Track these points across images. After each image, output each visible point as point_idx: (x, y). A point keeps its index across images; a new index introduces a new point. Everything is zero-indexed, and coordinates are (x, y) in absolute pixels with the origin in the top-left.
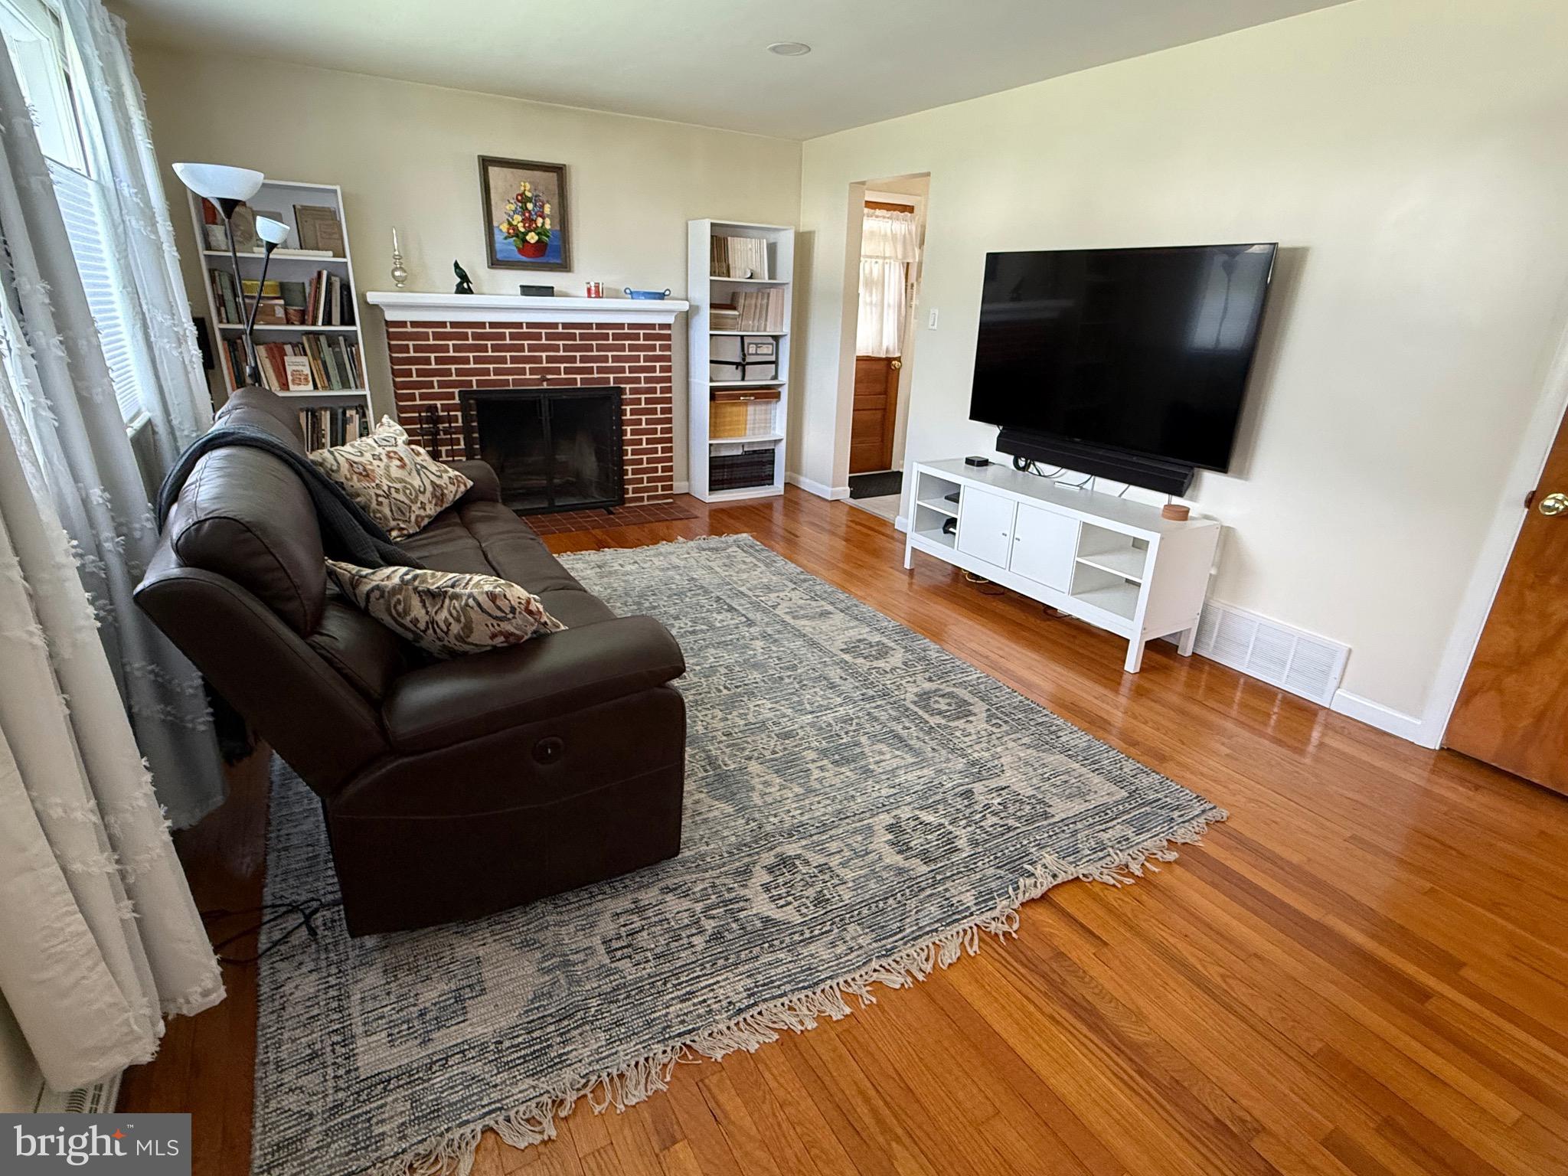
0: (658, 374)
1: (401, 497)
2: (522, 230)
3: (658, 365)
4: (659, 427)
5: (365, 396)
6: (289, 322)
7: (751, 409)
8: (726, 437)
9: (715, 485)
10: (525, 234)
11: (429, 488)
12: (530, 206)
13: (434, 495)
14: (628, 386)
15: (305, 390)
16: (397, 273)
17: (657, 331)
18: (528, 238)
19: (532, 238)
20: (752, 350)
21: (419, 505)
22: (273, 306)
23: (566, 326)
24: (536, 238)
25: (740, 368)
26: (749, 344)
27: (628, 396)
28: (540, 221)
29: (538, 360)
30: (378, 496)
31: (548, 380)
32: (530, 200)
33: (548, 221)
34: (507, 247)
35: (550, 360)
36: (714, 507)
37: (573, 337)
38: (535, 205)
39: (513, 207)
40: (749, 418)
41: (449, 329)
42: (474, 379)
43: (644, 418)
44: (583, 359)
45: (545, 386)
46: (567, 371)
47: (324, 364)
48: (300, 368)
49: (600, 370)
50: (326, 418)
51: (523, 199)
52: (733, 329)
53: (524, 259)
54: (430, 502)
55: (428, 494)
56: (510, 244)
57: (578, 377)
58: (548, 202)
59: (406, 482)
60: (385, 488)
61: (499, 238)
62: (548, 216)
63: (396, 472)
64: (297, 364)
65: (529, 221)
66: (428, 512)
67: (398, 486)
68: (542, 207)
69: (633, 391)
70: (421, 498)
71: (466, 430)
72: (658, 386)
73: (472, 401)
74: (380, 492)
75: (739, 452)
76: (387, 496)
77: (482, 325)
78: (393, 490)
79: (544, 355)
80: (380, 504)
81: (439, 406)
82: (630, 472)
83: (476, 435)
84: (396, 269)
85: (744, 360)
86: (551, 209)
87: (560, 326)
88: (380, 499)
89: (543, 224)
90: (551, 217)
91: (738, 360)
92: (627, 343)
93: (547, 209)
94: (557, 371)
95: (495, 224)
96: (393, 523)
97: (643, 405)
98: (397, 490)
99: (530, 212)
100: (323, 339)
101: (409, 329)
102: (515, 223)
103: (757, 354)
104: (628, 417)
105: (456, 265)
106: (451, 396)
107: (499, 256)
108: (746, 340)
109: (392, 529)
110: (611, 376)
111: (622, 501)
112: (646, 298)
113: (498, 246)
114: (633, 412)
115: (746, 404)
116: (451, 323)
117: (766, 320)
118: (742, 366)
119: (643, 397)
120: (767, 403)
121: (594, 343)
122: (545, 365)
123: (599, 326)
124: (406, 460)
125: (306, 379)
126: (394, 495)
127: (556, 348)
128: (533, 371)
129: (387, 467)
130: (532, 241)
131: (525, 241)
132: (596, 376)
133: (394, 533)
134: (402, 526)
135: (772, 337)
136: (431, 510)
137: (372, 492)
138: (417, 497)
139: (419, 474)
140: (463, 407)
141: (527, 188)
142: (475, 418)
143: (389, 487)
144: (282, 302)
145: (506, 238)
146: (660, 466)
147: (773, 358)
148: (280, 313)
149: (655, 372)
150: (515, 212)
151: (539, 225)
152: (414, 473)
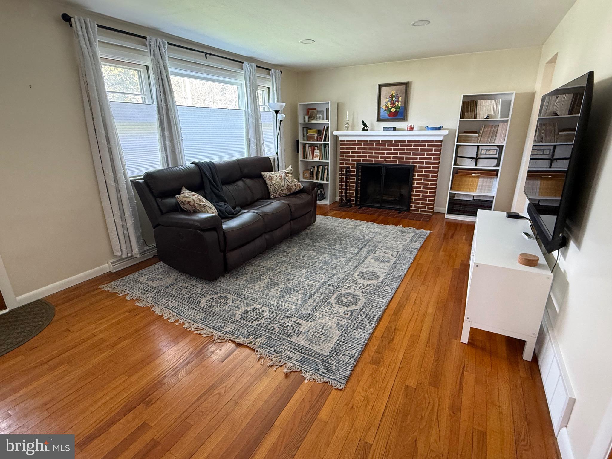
0: (432, 161)
1: (276, 187)
2: (390, 107)
3: (432, 157)
4: (429, 183)
5: (328, 162)
6: (317, 141)
7: (481, 180)
8: (463, 191)
9: (450, 211)
10: (391, 109)
11: (286, 186)
12: (394, 99)
13: (287, 188)
14: (418, 165)
15: (316, 159)
16: (346, 125)
17: (434, 143)
18: (392, 110)
19: (393, 110)
20: (484, 152)
21: (281, 190)
22: (314, 136)
23: (395, 141)
24: (395, 110)
25: (475, 160)
26: (482, 149)
27: (417, 169)
28: (397, 104)
29: (384, 153)
30: (271, 185)
31: (386, 161)
32: (394, 97)
33: (400, 103)
34: (384, 114)
35: (388, 153)
36: (448, 221)
37: (398, 145)
38: (396, 98)
39: (388, 100)
40: (479, 184)
41: (356, 143)
42: (362, 159)
43: (423, 178)
44: (401, 154)
45: (385, 163)
46: (394, 158)
47: (322, 152)
48: (317, 153)
49: (407, 158)
50: (321, 167)
51: (392, 97)
52: (474, 142)
53: (389, 118)
54: (285, 190)
55: (285, 187)
56: (385, 113)
57: (398, 160)
58: (401, 96)
59: (279, 183)
60: (273, 184)
61: (382, 111)
62: (400, 101)
63: (278, 180)
64: (317, 152)
65: (393, 104)
66: (284, 192)
67: (277, 184)
68: (398, 98)
69: (419, 167)
70: (282, 188)
71: (357, 176)
72: (431, 166)
73: (360, 166)
74: (272, 185)
75: (471, 199)
76: (273, 186)
77: (366, 141)
78: (275, 185)
79: (386, 152)
80: (271, 187)
81: (350, 167)
82: (414, 199)
83: (360, 178)
84: (346, 124)
85: (477, 156)
86: (402, 99)
87: (393, 141)
88: (271, 186)
89: (398, 105)
90: (401, 102)
91: (475, 156)
92: (419, 148)
93: (400, 99)
94: (390, 158)
95: (381, 107)
96: (272, 193)
97: (423, 173)
98: (276, 185)
99: (393, 101)
100: (323, 145)
101: (345, 143)
102: (388, 105)
103: (486, 154)
104: (416, 177)
105: (363, 122)
106: (354, 164)
107: (381, 118)
108: (480, 148)
109: (272, 195)
110: (411, 161)
111: (409, 210)
112: (431, 130)
113: (381, 114)
114: (418, 175)
115: (478, 177)
116: (357, 140)
117: (496, 138)
118: (476, 159)
119: (424, 170)
120: (491, 178)
121: (406, 148)
122: (386, 155)
123: (409, 141)
124: (282, 177)
125: (318, 157)
126: (275, 186)
127: (391, 149)
128: (381, 157)
129: (277, 178)
130: (393, 111)
131: (391, 111)
132: (405, 160)
133: (272, 196)
134: (274, 194)
135: (497, 146)
136: (285, 192)
137: (270, 184)
138: (281, 187)
139: (284, 182)
140: (357, 168)
141: (394, 93)
142: (360, 172)
143: (274, 184)
144: (316, 135)
145: (384, 111)
146: (428, 199)
147: (496, 156)
148: (316, 138)
149: (431, 160)
150: (388, 102)
151: (396, 105)
152: (283, 181)
